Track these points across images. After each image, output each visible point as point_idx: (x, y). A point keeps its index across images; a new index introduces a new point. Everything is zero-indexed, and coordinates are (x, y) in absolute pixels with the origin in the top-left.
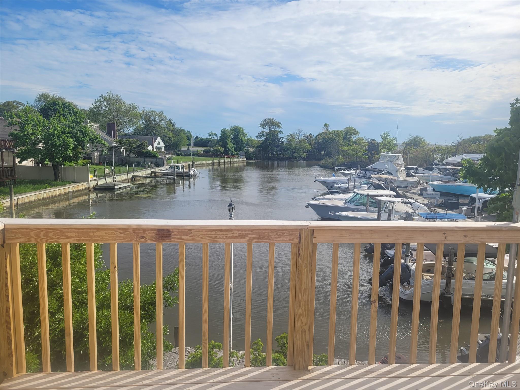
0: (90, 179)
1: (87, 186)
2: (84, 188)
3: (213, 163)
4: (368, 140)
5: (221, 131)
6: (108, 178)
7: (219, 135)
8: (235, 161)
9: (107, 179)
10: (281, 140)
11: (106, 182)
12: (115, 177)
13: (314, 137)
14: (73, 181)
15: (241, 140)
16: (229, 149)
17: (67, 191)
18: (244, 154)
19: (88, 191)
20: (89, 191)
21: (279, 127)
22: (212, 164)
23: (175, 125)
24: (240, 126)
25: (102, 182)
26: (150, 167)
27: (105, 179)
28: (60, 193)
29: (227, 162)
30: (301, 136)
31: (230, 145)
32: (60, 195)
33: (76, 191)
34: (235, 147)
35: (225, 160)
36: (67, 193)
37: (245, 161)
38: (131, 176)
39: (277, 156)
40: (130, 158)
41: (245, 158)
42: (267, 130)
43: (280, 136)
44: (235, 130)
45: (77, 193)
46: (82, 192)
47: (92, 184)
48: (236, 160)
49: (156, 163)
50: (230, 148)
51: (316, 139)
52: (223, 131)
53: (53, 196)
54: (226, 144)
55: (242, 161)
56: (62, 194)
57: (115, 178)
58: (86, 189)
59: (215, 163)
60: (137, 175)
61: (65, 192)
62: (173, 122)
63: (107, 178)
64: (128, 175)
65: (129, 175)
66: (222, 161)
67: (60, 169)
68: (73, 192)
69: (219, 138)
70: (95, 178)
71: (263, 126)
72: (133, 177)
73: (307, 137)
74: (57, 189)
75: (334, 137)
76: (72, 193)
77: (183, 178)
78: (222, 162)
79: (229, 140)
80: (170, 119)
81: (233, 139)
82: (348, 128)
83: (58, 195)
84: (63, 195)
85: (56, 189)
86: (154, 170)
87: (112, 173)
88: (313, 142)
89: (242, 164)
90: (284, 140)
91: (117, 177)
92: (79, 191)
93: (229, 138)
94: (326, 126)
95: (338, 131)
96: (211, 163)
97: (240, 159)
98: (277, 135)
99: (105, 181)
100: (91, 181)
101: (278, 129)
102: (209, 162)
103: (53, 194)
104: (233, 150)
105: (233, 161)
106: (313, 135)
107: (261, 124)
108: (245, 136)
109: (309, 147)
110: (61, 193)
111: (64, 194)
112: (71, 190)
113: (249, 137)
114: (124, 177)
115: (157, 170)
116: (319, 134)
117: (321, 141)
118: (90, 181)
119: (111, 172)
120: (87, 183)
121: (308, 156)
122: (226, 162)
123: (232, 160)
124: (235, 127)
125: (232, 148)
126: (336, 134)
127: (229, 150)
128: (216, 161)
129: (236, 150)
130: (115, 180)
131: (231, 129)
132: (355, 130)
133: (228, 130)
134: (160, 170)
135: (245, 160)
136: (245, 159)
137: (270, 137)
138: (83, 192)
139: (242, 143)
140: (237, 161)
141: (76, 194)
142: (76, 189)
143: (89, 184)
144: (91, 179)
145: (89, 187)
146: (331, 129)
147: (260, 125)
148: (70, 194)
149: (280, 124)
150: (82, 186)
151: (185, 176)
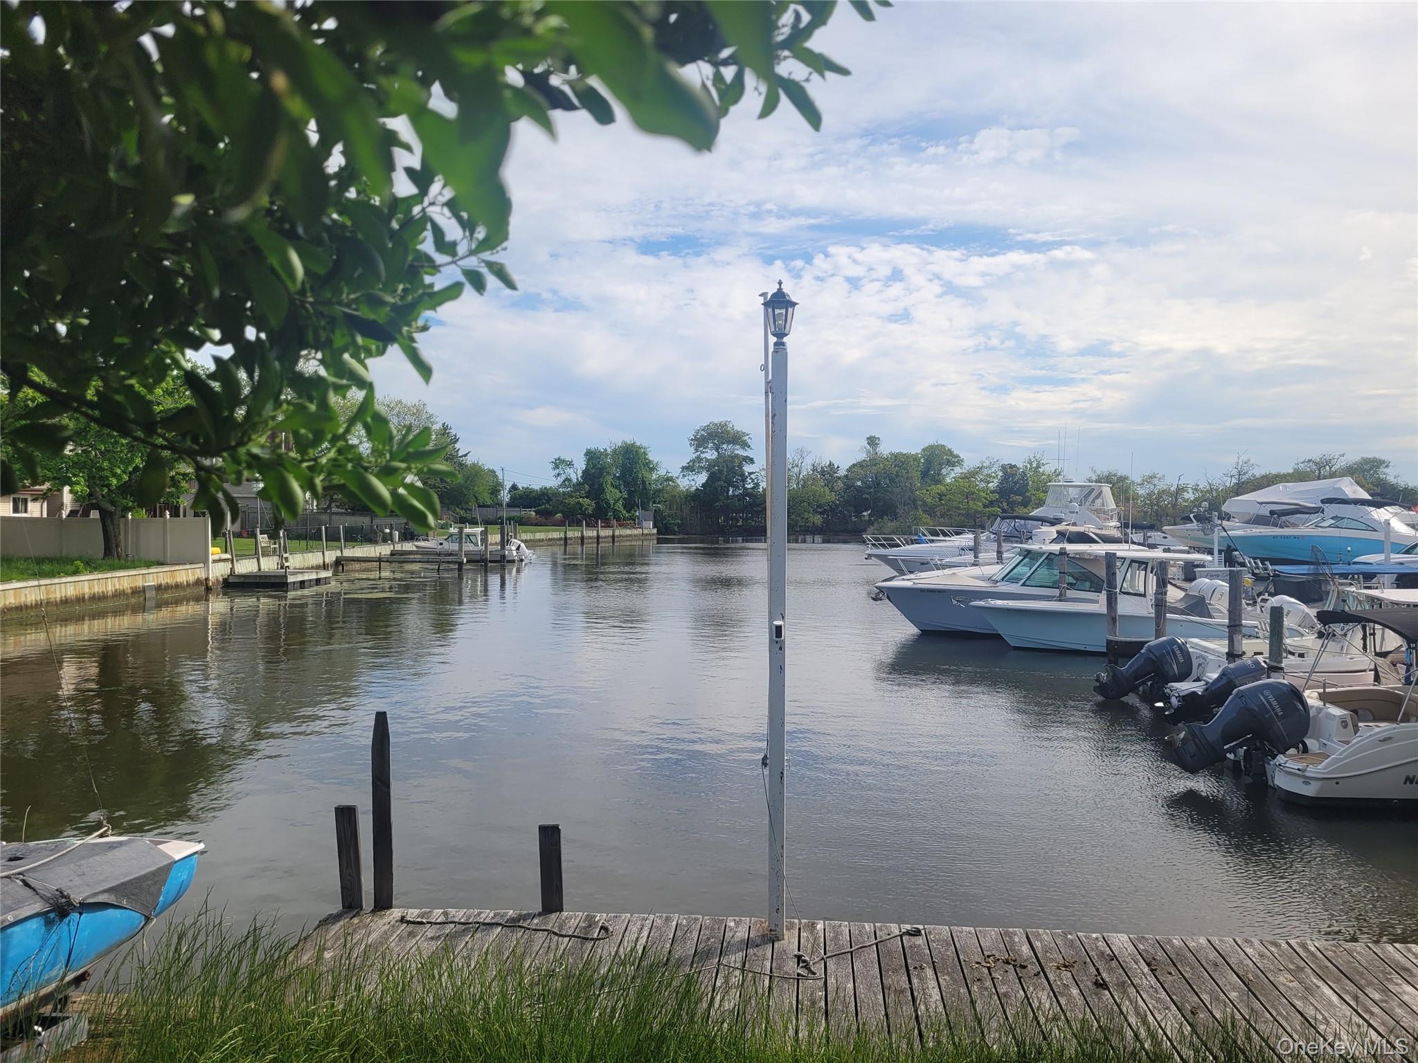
0: (211, 558)
1: (203, 576)
2: (192, 579)
3: (566, 538)
4: (997, 466)
5: (586, 454)
6: (266, 558)
7: (581, 464)
8: (627, 536)
9: (261, 559)
10: (751, 478)
11: (260, 569)
12: (285, 555)
13: (842, 472)
14: (162, 560)
15: (643, 480)
16: (608, 504)
17: (140, 583)
18: (652, 517)
19: (204, 589)
20: (208, 589)
21: (745, 445)
22: (562, 542)
23: (457, 440)
24: (638, 444)
25: (246, 567)
26: (387, 539)
27: (255, 560)
28: (117, 587)
29: (605, 537)
30: (806, 469)
31: (613, 495)
32: (118, 594)
33: (168, 588)
34: (624, 499)
35: (598, 531)
36: (140, 591)
37: (654, 537)
38: (334, 559)
39: (740, 523)
40: (330, 518)
41: (654, 527)
42: (711, 455)
43: (747, 468)
44: (625, 453)
45: (170, 591)
46: (185, 591)
47: (217, 571)
48: (628, 532)
49: (405, 529)
50: (612, 502)
51: (846, 476)
52: (592, 456)
53: (94, 594)
54: (601, 490)
55: (647, 535)
56: (124, 591)
57: (287, 559)
58: (198, 582)
59: (571, 539)
60: (351, 555)
61: (133, 585)
62: (453, 432)
63: (263, 555)
64: (323, 554)
65: (327, 553)
66: (590, 533)
67: (122, 526)
68: (159, 588)
69: (580, 473)
70: (228, 556)
71: (699, 442)
72: (338, 562)
73: (823, 473)
74: (109, 575)
75: (894, 470)
76: (154, 593)
77: (486, 565)
78: (590, 538)
79: (609, 479)
80: (444, 424)
81: (618, 478)
82: (931, 447)
83: (110, 593)
84: (127, 594)
85: (105, 576)
86: (398, 547)
87: (277, 546)
88: (840, 484)
89: (645, 543)
90: (760, 478)
91: (293, 558)
92: (178, 586)
93: (608, 473)
94: (873, 441)
95: (907, 456)
96: (561, 539)
97: (639, 531)
98: (740, 466)
99: (256, 565)
100: (214, 561)
101: (740, 452)
102: (556, 535)
103: (97, 589)
104: (619, 506)
105: (620, 536)
106: (838, 467)
107: (696, 439)
108: (652, 470)
109: (830, 497)
110: (122, 588)
111: (129, 591)
112: (151, 581)
113: (662, 472)
114: (315, 558)
115: (408, 546)
116: (854, 465)
117: (859, 483)
118: (210, 560)
119: (275, 544)
120: (202, 565)
121: (826, 522)
122: (602, 538)
123: (617, 533)
124: (626, 444)
125: (616, 501)
126: (901, 461)
127: (609, 507)
128: (573, 533)
129: (629, 506)
130: (286, 564)
131: (615, 451)
132: (950, 453)
133: (606, 450)
134: (417, 547)
135: (654, 534)
136: (655, 531)
137: (721, 471)
138: (189, 590)
139: (645, 488)
140: (630, 535)
141: (167, 595)
142: (169, 581)
143: (208, 570)
144: (216, 557)
145: (207, 579)
146: (885, 449)
147: (692, 440)
148: (149, 594)
149: (746, 438)
150: (186, 574)
151: (491, 561)
